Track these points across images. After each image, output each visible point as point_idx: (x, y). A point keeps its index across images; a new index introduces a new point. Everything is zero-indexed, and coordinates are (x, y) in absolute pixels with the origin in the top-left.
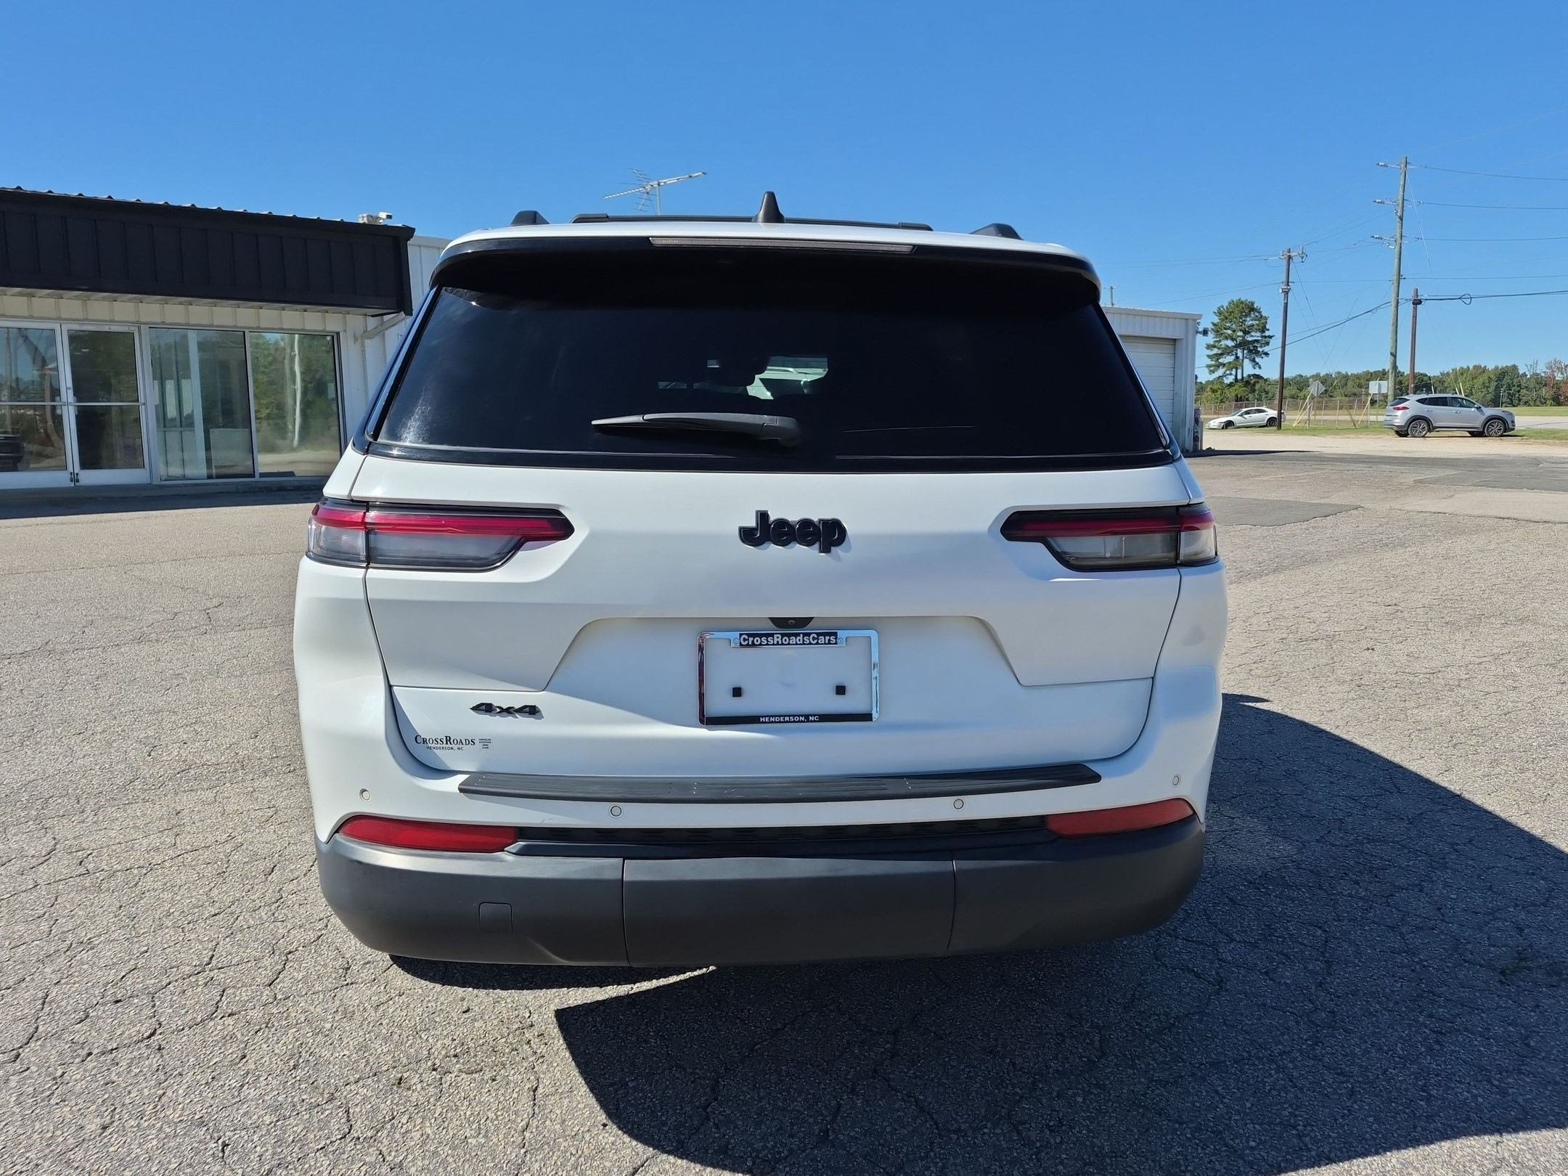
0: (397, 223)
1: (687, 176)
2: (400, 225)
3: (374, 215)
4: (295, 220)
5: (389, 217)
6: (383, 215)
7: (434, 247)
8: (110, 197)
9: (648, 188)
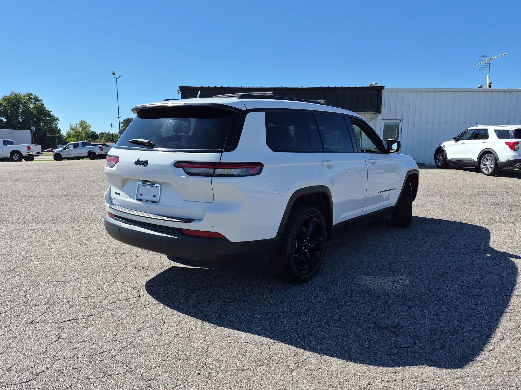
0: (379, 85)
1: (501, 55)
2: (380, 86)
3: (372, 83)
4: (356, 88)
5: (376, 84)
6: (374, 83)
7: (396, 91)
8: (315, 87)
9: (486, 61)
